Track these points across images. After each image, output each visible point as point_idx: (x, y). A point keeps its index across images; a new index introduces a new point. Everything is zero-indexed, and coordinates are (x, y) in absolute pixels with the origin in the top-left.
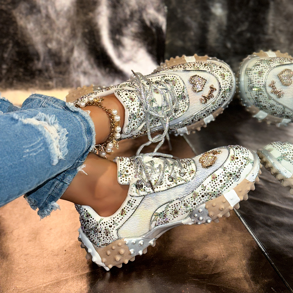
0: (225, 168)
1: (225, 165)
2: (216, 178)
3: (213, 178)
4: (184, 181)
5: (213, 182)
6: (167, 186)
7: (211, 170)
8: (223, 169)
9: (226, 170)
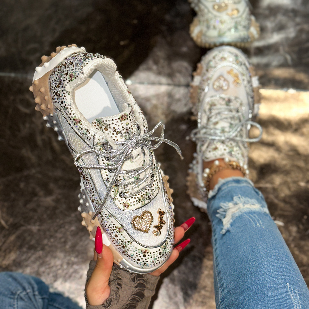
0: (132, 243)
1: (134, 243)
2: (119, 232)
3: (119, 229)
4: (113, 197)
5: (115, 228)
6: (106, 177)
7: (128, 227)
8: (130, 241)
9: (129, 244)
